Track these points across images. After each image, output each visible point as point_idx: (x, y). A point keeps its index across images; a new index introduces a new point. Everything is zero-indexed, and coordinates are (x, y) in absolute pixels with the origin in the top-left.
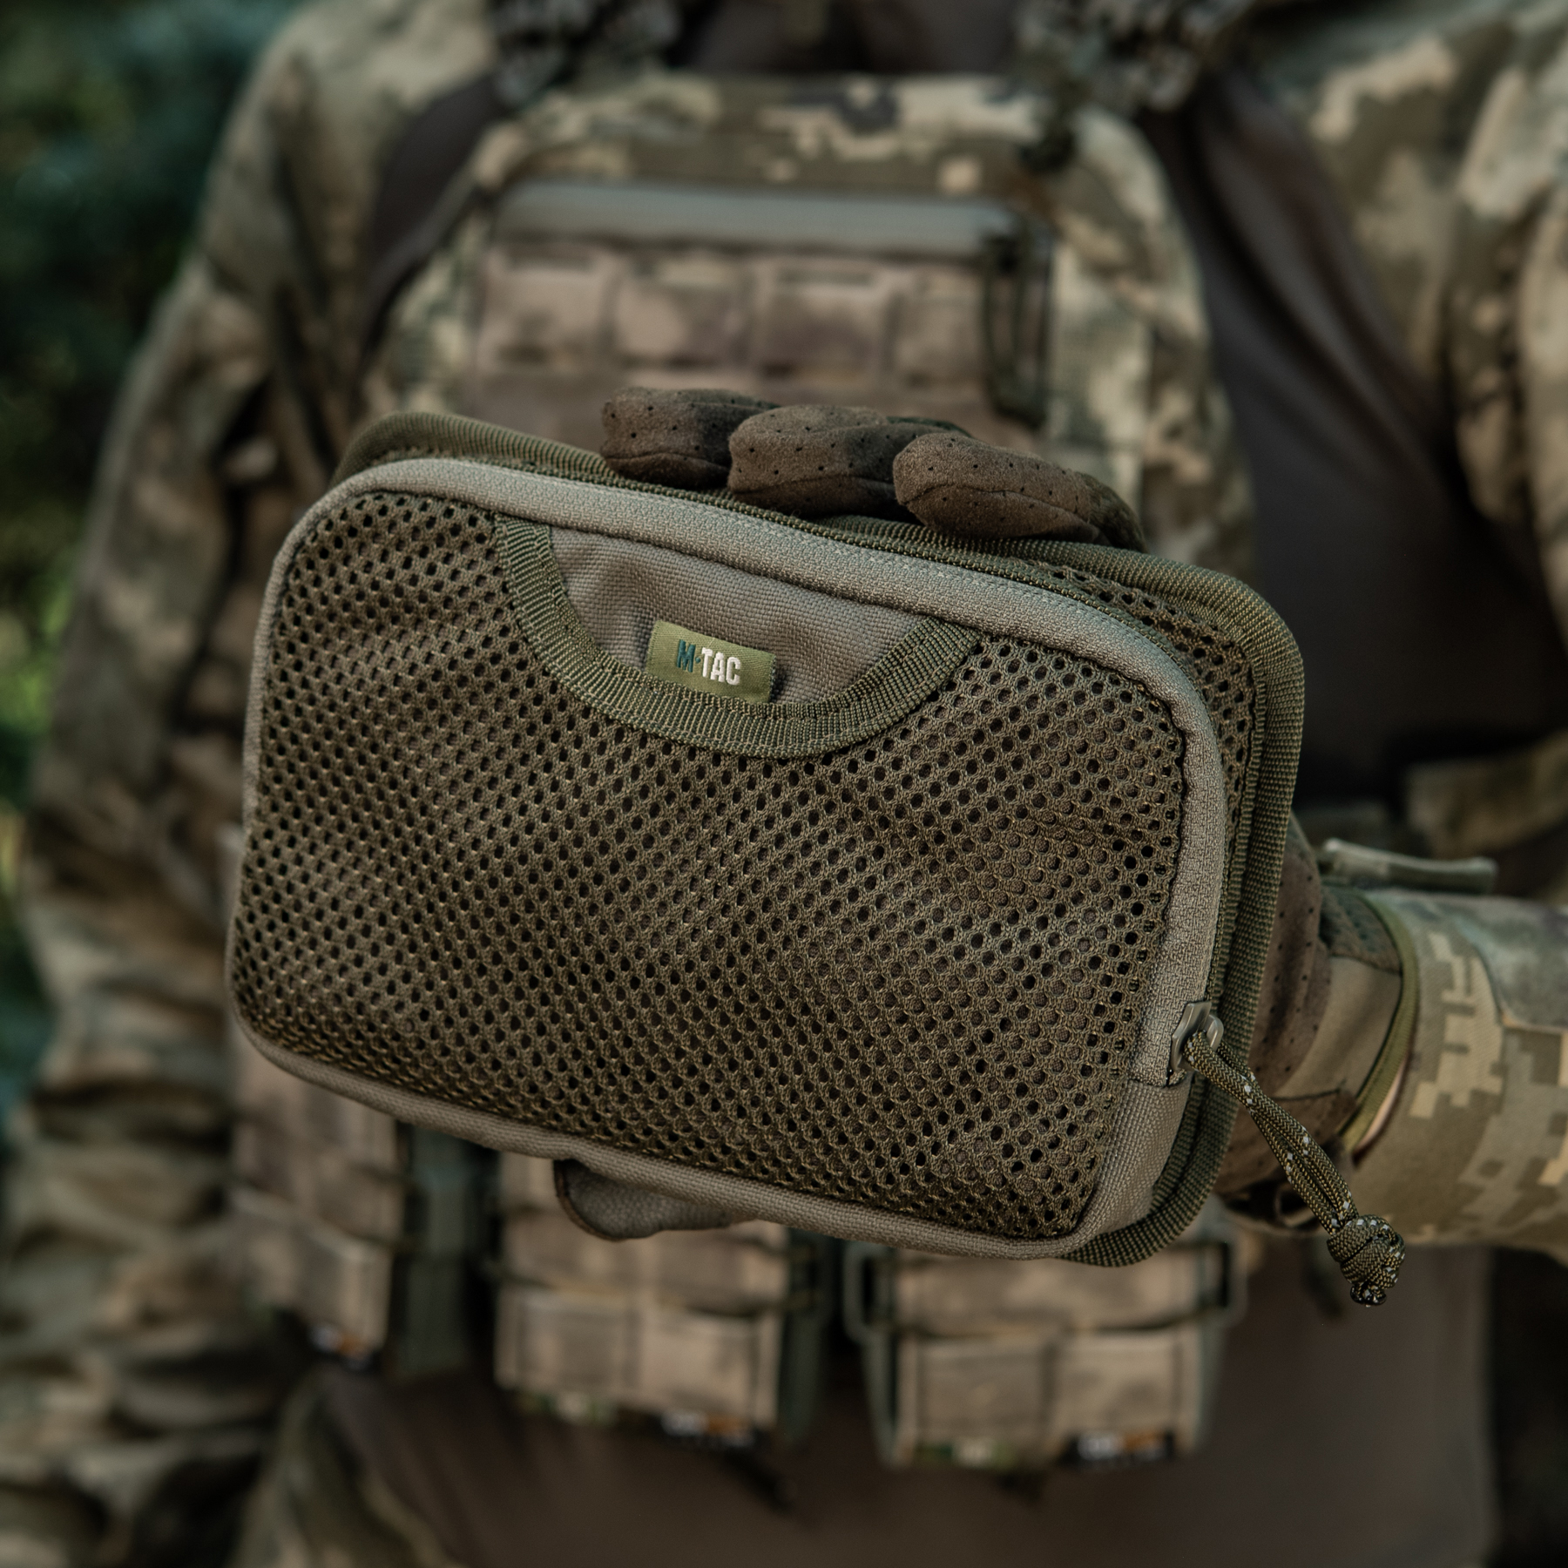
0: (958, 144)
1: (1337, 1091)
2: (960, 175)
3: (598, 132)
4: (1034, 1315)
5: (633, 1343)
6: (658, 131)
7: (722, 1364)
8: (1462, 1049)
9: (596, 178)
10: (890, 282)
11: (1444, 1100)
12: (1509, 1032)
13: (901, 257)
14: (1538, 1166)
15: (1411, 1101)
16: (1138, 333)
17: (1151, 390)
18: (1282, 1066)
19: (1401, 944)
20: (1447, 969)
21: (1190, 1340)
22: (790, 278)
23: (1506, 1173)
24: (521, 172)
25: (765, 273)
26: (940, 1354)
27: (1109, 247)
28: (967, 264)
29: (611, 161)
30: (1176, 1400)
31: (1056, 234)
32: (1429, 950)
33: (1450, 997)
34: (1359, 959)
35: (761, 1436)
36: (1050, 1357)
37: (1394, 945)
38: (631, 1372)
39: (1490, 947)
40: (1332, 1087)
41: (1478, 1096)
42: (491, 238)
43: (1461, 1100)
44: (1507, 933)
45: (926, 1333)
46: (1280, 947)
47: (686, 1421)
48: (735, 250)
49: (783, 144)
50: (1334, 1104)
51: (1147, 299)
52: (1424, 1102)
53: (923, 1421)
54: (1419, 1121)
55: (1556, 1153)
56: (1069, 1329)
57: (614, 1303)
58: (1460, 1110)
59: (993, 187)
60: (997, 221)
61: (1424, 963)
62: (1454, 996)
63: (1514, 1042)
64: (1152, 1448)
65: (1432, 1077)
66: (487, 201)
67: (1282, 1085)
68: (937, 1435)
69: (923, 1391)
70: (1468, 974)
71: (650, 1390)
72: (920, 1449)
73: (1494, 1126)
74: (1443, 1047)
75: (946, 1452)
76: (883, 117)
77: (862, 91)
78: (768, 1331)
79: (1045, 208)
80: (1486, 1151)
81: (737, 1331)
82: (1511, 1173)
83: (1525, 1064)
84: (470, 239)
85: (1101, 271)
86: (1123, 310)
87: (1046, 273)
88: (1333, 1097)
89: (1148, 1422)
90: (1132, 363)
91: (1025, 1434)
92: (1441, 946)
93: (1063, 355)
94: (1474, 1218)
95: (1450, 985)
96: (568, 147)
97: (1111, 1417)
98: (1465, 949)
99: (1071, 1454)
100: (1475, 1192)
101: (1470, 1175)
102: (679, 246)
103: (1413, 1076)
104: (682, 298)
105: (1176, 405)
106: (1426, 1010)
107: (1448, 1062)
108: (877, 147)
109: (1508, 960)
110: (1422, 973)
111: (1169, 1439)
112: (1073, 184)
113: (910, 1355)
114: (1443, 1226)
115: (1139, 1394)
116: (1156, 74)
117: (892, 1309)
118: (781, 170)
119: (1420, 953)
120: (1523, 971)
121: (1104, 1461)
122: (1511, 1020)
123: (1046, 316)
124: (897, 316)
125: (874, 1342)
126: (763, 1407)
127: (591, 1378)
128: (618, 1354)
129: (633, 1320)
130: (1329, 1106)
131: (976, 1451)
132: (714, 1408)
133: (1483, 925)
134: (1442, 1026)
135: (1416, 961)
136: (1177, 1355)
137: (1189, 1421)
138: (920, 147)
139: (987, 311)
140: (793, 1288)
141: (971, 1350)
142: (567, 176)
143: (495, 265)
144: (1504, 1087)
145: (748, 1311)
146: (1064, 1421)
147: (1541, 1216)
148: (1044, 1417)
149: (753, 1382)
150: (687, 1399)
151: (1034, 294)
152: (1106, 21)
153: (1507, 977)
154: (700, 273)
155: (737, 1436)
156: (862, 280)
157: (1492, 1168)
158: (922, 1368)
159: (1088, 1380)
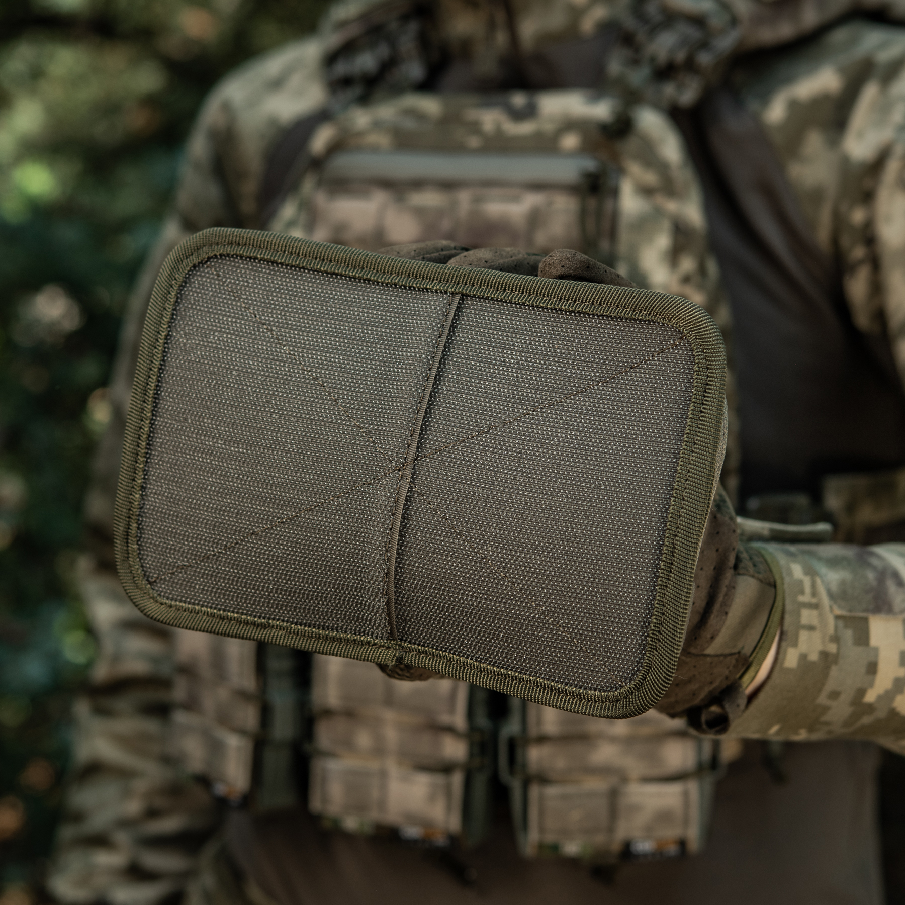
0: (570, 125)
1: (739, 653)
2: (570, 141)
3: (377, 125)
4: (605, 771)
5: (383, 787)
6: (409, 124)
7: (432, 798)
8: (811, 628)
9: (375, 149)
10: (531, 200)
11: (803, 657)
12: (837, 618)
13: (537, 186)
14: (862, 692)
15: (784, 659)
16: (666, 225)
17: (674, 255)
18: (709, 636)
19: (774, 570)
20: (801, 582)
21: (693, 787)
22: (477, 200)
23: (843, 697)
24: (336, 147)
25: (464, 198)
26: (551, 791)
27: (650, 178)
28: (572, 189)
29: (382, 140)
30: (686, 821)
31: (621, 171)
32: (790, 573)
33: (801, 599)
34: (753, 576)
35: (453, 839)
36: (614, 795)
37: (771, 570)
38: (382, 804)
39: (823, 570)
40: (735, 650)
41: (824, 654)
42: (320, 183)
43: (814, 657)
44: (833, 563)
45: (543, 780)
46: (715, 568)
47: (412, 832)
48: (448, 186)
49: (475, 128)
50: (737, 660)
51: (671, 206)
52: (791, 659)
53: (542, 830)
54: (789, 670)
55: (871, 685)
56: (625, 779)
57: (373, 765)
58: (813, 663)
59: (587, 148)
60: (589, 164)
61: (787, 580)
62: (806, 598)
63: (841, 624)
64: (672, 849)
65: (795, 644)
66: (317, 164)
67: (708, 647)
68: (550, 838)
69: (542, 813)
70: (814, 586)
71: (392, 815)
72: (541, 846)
73: (834, 671)
74: (799, 627)
75: (555, 848)
76: (529, 112)
77: (519, 99)
78: (457, 779)
79: (616, 157)
80: (830, 685)
81: (439, 779)
82: (846, 697)
83: (848, 635)
84: (308, 185)
85: (646, 191)
86: (658, 213)
87: (615, 193)
88: (736, 656)
89: (671, 833)
90: (663, 241)
91: (600, 839)
92: (797, 570)
93: (624, 237)
94: (827, 724)
95: (802, 592)
96: (360, 134)
97: (649, 830)
98: (811, 572)
99: (627, 852)
100: (826, 709)
101: (822, 699)
102: (418, 184)
103: (784, 644)
104: (419, 212)
105: (688, 264)
106: (789, 607)
107: (804, 636)
108: (525, 128)
109: (833, 577)
110: (786, 586)
111: (682, 843)
112: (631, 145)
113: (535, 791)
114: (811, 729)
115: (664, 817)
116: (681, 87)
117: (524, 766)
118: (474, 142)
119: (784, 574)
120: (843, 583)
121: (645, 855)
122: (838, 612)
123: (615, 216)
124: (535, 219)
125: (516, 785)
126: (454, 823)
127: (360, 808)
128: (375, 794)
129: (383, 775)
130: (733, 661)
131: (572, 848)
132: (427, 824)
133: (820, 559)
134: (799, 615)
135: (782, 579)
136: (686, 795)
137: (694, 834)
138: (548, 127)
139: (583, 214)
140: (471, 755)
141: (569, 789)
142: (359, 149)
143: (321, 199)
144: (838, 649)
145: (446, 769)
146: (622, 832)
147: (866, 720)
148: (611, 829)
149: (449, 809)
150: (413, 819)
151: (609, 205)
152: (653, 59)
153: (834, 587)
154: (430, 199)
155: (440, 840)
156: (516, 199)
157: (834, 695)
158: (541, 799)
159: (635, 809)
